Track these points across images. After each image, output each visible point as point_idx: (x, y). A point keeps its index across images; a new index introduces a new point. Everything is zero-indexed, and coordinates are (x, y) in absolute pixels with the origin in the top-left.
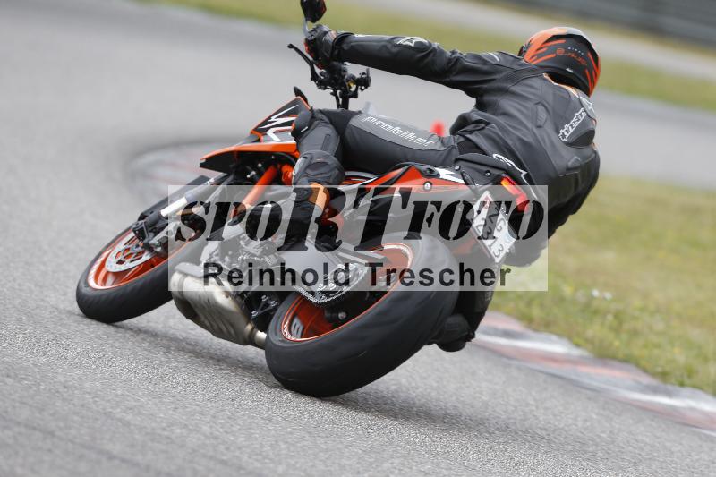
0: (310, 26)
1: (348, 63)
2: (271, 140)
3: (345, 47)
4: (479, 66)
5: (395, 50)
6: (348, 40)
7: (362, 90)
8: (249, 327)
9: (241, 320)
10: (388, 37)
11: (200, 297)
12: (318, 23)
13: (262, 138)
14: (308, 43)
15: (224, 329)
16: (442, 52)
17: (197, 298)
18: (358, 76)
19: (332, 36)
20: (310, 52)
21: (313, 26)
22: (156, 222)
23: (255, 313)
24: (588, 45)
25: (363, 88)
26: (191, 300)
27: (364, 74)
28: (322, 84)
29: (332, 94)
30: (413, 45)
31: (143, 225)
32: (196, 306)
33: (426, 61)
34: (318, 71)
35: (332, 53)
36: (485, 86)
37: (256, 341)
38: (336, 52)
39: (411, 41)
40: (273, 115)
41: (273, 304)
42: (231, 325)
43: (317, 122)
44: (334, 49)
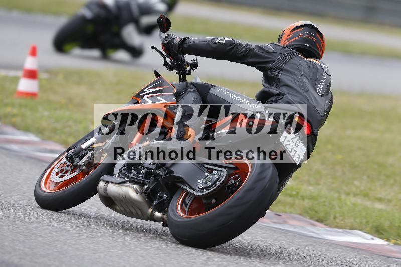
2: (146, 102)
3: (185, 45)
4: (261, 53)
5: (214, 46)
6: (187, 41)
7: (194, 70)
8: (150, 210)
9: (145, 206)
11: (119, 194)
13: (140, 101)
14: (164, 45)
15: (134, 211)
16: (241, 45)
18: (191, 62)
19: (177, 40)
20: (165, 50)
22: (79, 152)
23: (155, 202)
24: (316, 29)
25: (194, 68)
26: (114, 196)
27: (194, 60)
28: (170, 67)
29: (177, 73)
30: (224, 42)
31: (72, 154)
32: (116, 200)
33: (232, 51)
34: (168, 60)
35: (179, 50)
36: (268, 65)
37: (155, 218)
38: (181, 49)
39: (223, 40)
40: (146, 87)
41: (165, 196)
42: (140, 210)
43: (189, 90)
44: (179, 47)
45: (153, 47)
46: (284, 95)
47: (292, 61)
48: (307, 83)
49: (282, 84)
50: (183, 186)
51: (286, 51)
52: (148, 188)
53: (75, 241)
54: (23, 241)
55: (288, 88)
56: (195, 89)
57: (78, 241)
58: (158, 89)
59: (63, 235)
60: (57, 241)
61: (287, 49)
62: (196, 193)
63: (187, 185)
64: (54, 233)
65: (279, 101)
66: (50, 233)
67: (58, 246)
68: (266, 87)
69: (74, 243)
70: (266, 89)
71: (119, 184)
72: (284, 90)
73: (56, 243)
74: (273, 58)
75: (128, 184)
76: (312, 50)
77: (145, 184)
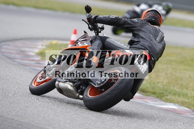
0: (88, 14)
1: (98, 24)
2: (79, 45)
3: (97, 19)
4: (131, 23)
5: (109, 19)
8: (78, 94)
9: (75, 93)
10: (107, 16)
12: (90, 13)
13: (77, 45)
14: (88, 19)
15: (70, 95)
16: (122, 19)
17: (63, 87)
18: (101, 27)
19: (93, 17)
20: (88, 21)
21: (89, 14)
23: (79, 91)
25: (102, 30)
26: (62, 88)
27: (102, 26)
28: (91, 30)
29: (94, 32)
30: (114, 18)
32: (63, 90)
33: (118, 22)
34: (90, 26)
36: (134, 28)
37: (80, 98)
39: (113, 16)
40: (79, 39)
41: (84, 88)
42: (73, 94)
43: (97, 39)
44: (94, 20)
45: (83, 20)
46: (140, 42)
47: (145, 26)
48: (152, 36)
49: (140, 37)
50: (90, 83)
51: (143, 22)
52: (77, 84)
53: (95, 123)
54: (70, 123)
55: (143, 39)
56: (99, 39)
57: (96, 123)
58: (85, 39)
59: (89, 120)
60: (86, 123)
61: (143, 21)
62: (95, 86)
63: (92, 83)
64: (85, 119)
65: (138, 44)
66: (83, 119)
67: (87, 126)
68: (133, 38)
69: (94, 124)
70: (132, 39)
71: (64, 82)
72: (141, 39)
73: (86, 124)
74: (136, 25)
75: (68, 82)
76: (156, 22)
77: (75, 83)
